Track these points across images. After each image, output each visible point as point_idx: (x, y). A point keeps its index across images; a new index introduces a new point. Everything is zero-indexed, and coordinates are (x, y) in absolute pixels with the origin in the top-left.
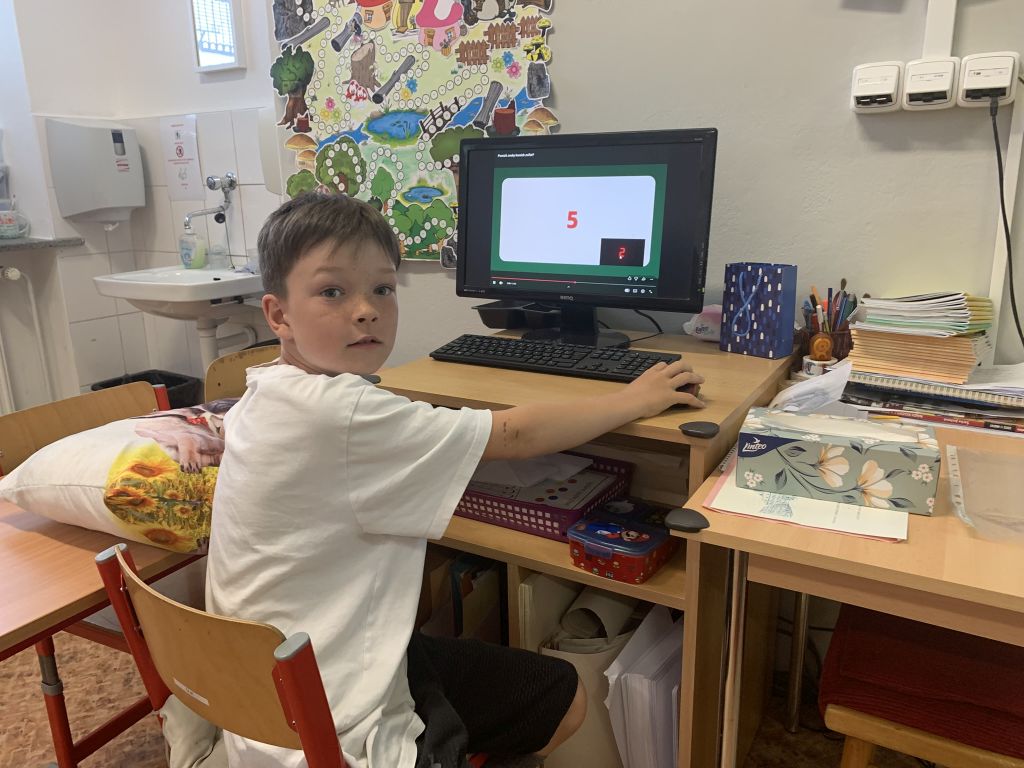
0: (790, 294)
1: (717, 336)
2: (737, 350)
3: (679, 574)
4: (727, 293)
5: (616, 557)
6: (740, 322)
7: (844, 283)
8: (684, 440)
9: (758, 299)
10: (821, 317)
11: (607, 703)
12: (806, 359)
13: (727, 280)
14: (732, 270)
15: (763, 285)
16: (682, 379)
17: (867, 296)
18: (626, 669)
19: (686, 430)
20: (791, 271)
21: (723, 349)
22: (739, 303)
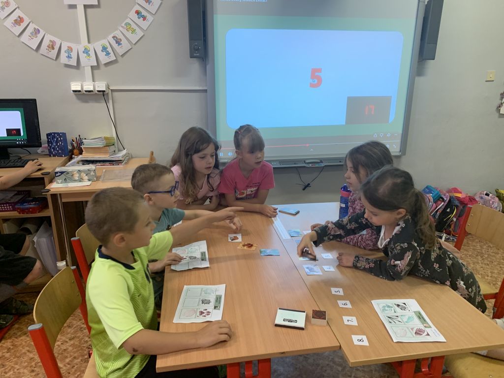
0: (65, 140)
1: (48, 153)
2: (54, 156)
3: (48, 210)
4: (48, 141)
5: (31, 208)
6: (53, 148)
7: (79, 136)
8: (42, 176)
9: (57, 142)
10: (75, 145)
11: (35, 246)
12: (73, 156)
13: (48, 138)
14: (48, 135)
15: (57, 139)
16: (38, 164)
17: (85, 139)
18: (38, 238)
19: (42, 174)
20: (64, 134)
21: (50, 156)
22: (52, 144)
